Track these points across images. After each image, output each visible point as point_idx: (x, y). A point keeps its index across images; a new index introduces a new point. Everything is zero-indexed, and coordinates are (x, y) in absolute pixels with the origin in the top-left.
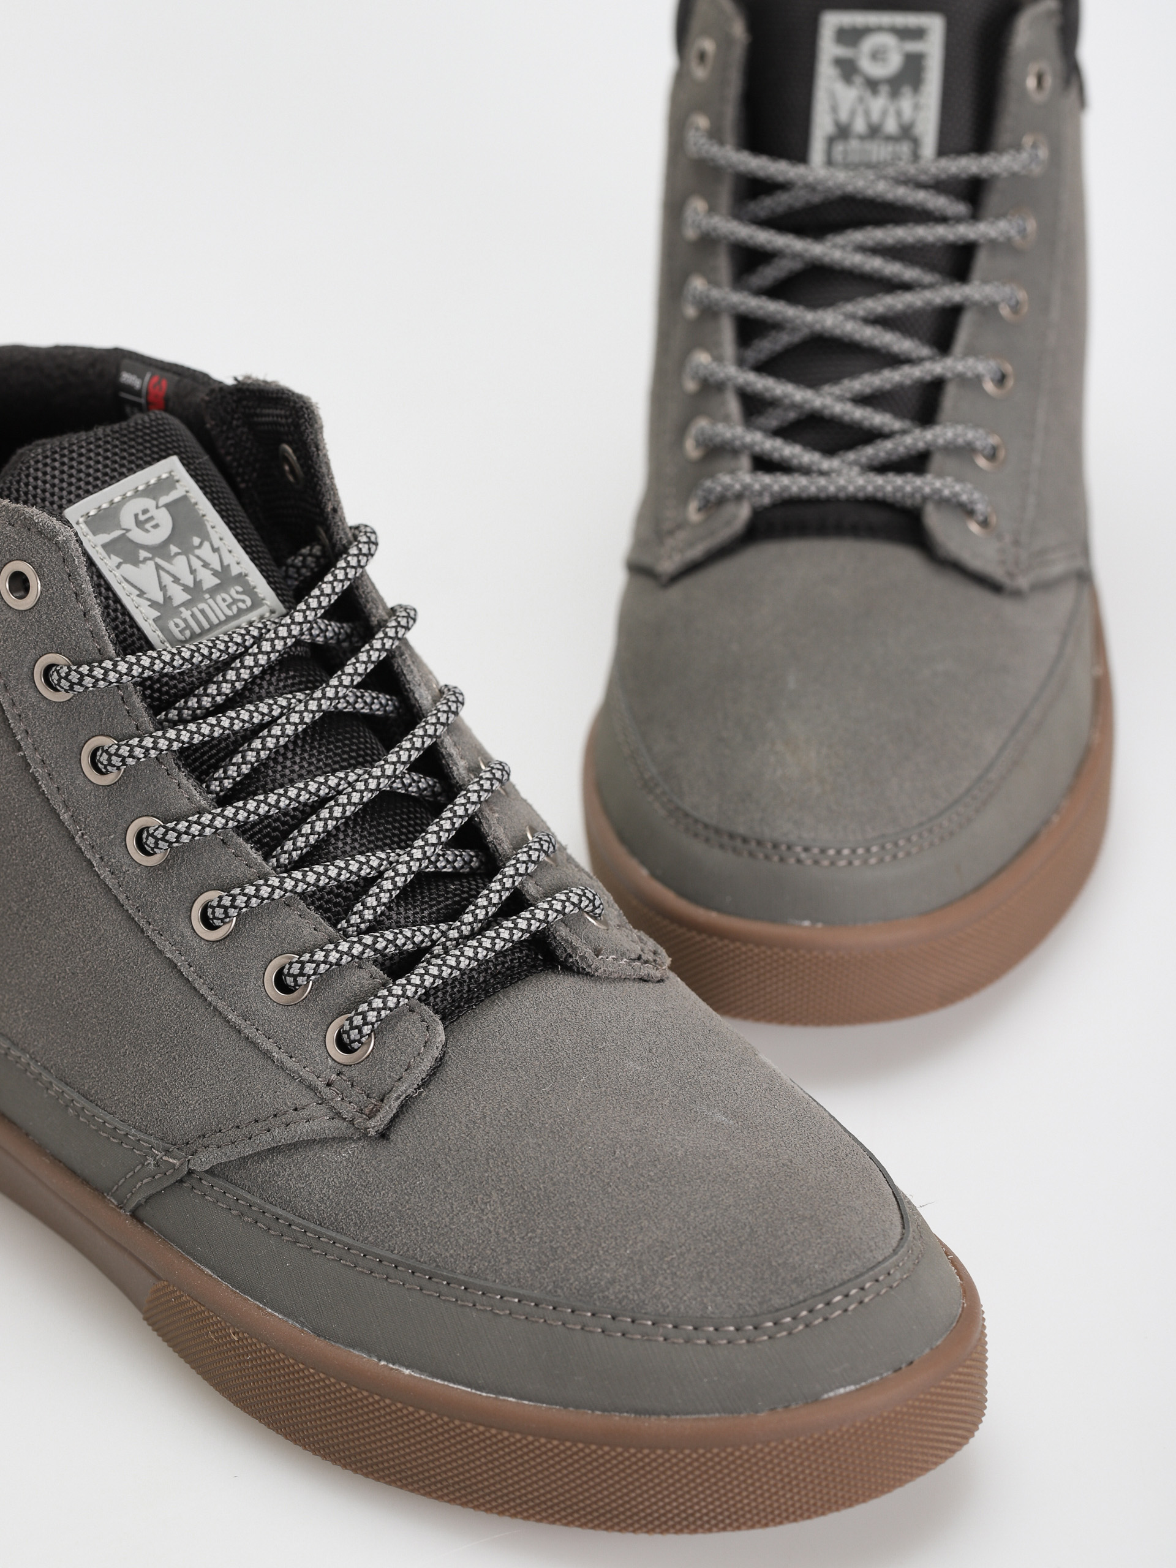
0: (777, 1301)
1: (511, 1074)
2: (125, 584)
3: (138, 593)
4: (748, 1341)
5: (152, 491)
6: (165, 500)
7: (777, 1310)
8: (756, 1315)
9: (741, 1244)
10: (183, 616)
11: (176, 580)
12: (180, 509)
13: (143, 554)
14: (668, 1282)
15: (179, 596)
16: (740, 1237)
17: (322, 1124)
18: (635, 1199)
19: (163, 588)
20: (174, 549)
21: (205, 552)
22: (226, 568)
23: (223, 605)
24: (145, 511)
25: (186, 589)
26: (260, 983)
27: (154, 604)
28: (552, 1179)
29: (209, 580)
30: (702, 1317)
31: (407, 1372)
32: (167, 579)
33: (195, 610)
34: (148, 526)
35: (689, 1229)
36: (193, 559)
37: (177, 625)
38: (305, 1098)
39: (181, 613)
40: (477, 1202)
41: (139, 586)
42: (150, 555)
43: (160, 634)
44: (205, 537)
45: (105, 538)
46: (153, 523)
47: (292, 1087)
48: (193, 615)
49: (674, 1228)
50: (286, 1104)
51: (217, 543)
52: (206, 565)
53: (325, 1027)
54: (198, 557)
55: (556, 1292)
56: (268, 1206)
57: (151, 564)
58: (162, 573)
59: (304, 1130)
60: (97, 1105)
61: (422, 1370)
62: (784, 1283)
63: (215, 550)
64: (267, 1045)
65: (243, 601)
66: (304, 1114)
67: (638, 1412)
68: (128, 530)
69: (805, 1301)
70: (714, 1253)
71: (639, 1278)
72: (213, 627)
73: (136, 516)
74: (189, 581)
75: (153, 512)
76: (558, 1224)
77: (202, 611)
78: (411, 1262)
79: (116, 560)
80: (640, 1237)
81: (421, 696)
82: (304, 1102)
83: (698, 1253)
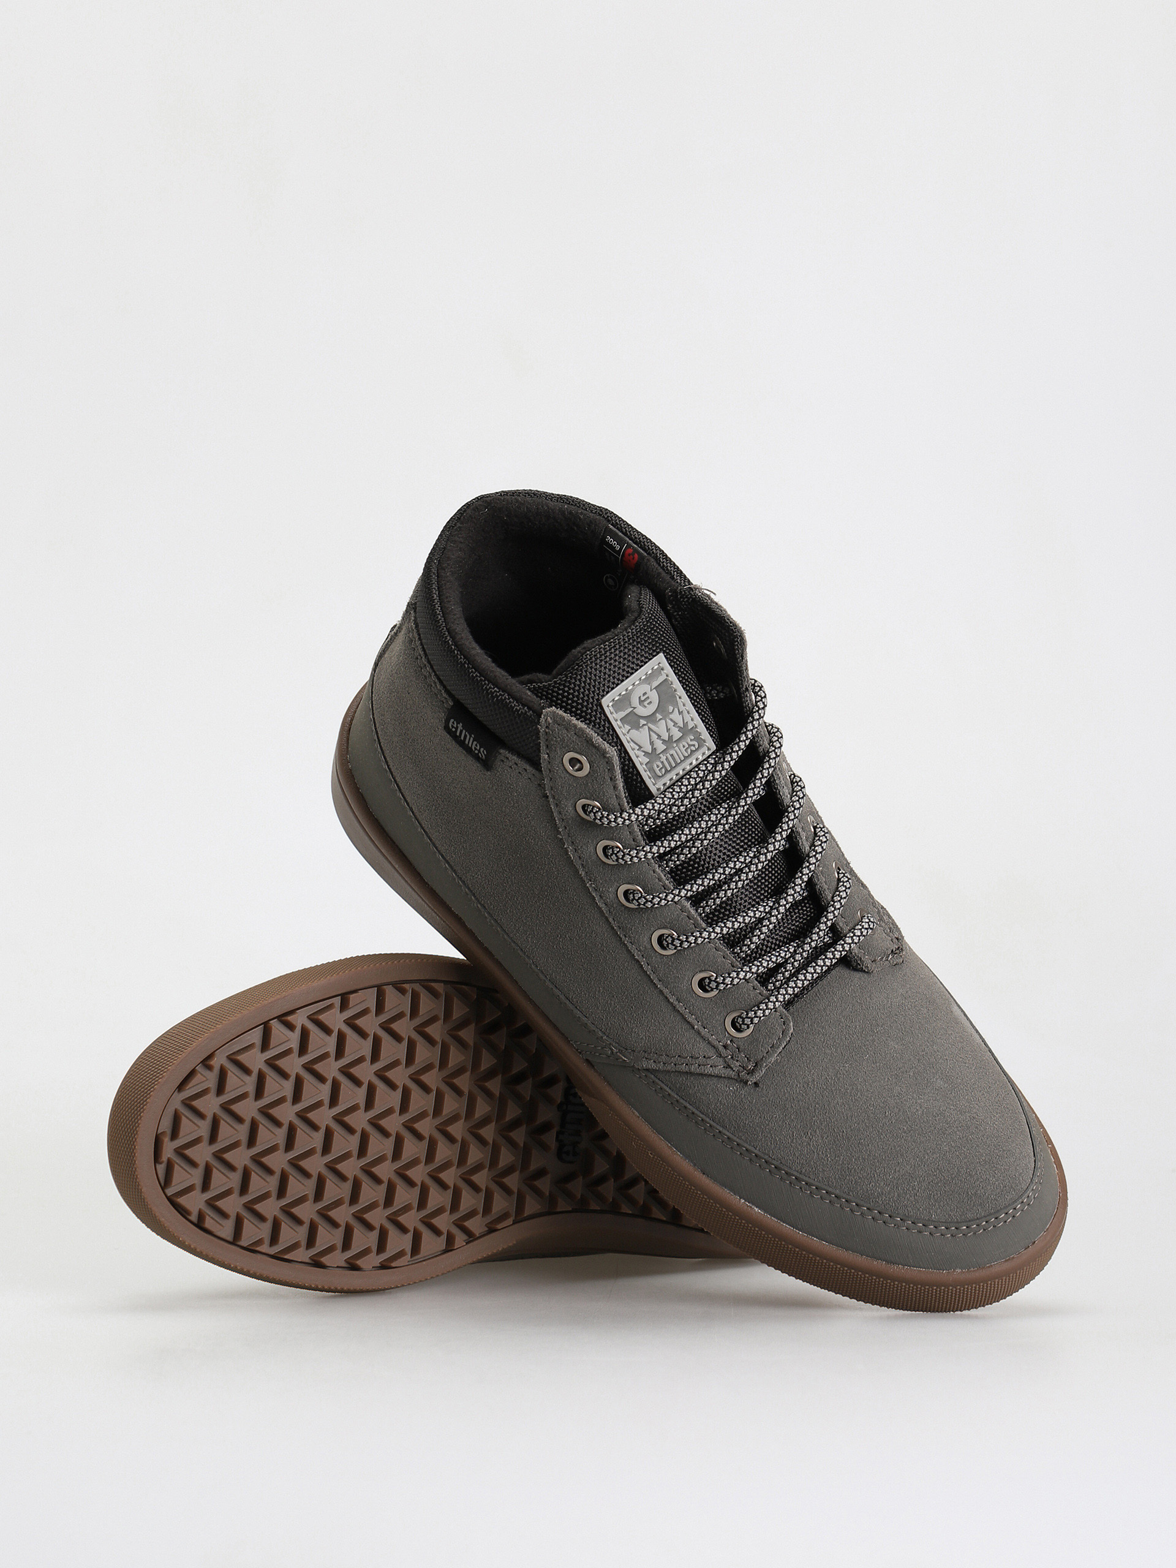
0: (969, 1215)
1: (828, 1051)
2: (632, 744)
3: (638, 748)
4: (952, 1235)
5: (649, 679)
6: (656, 684)
7: (970, 1221)
8: (958, 1222)
9: (953, 1179)
10: (661, 760)
11: (659, 737)
12: (664, 689)
13: (642, 722)
14: (912, 1199)
15: (660, 746)
16: (952, 1174)
17: (720, 1070)
18: (895, 1144)
19: (652, 743)
20: (659, 716)
21: (676, 716)
22: (685, 724)
23: (683, 750)
24: (645, 694)
25: (664, 741)
26: (690, 983)
27: (646, 754)
28: (850, 1127)
29: (677, 734)
30: (929, 1220)
31: (757, 1209)
32: (654, 737)
33: (668, 755)
34: (646, 703)
35: (924, 1166)
36: (669, 722)
37: (658, 766)
38: (711, 1053)
39: (660, 758)
40: (808, 1134)
41: (638, 743)
42: (646, 723)
43: (649, 774)
44: (676, 705)
45: (622, 714)
46: (648, 701)
47: (703, 1045)
48: (667, 759)
49: (916, 1165)
50: (699, 1054)
51: (682, 708)
52: (675, 724)
53: (725, 1014)
54: (671, 720)
55: (849, 1193)
56: (682, 1101)
57: (646, 727)
58: (651, 732)
59: (708, 1070)
60: (576, 1007)
61: (765, 1211)
62: (974, 1205)
63: (680, 713)
64: (692, 1019)
65: (694, 745)
66: (710, 1062)
67: (888, 1262)
68: (635, 708)
69: (985, 1217)
70: (937, 1183)
71: (896, 1194)
72: (677, 764)
73: (640, 698)
74: (666, 737)
75: (649, 694)
76: (853, 1155)
77: (672, 755)
78: (766, 1157)
79: (628, 727)
80: (898, 1169)
81: (784, 794)
82: (710, 1054)
83: (929, 1183)
